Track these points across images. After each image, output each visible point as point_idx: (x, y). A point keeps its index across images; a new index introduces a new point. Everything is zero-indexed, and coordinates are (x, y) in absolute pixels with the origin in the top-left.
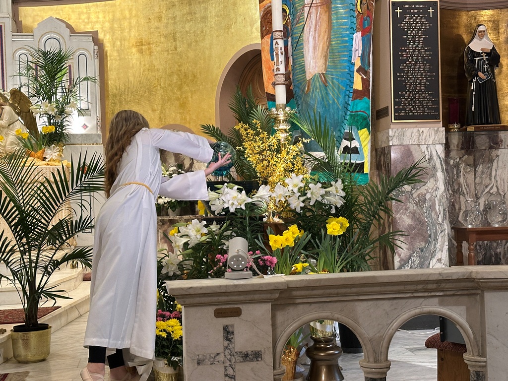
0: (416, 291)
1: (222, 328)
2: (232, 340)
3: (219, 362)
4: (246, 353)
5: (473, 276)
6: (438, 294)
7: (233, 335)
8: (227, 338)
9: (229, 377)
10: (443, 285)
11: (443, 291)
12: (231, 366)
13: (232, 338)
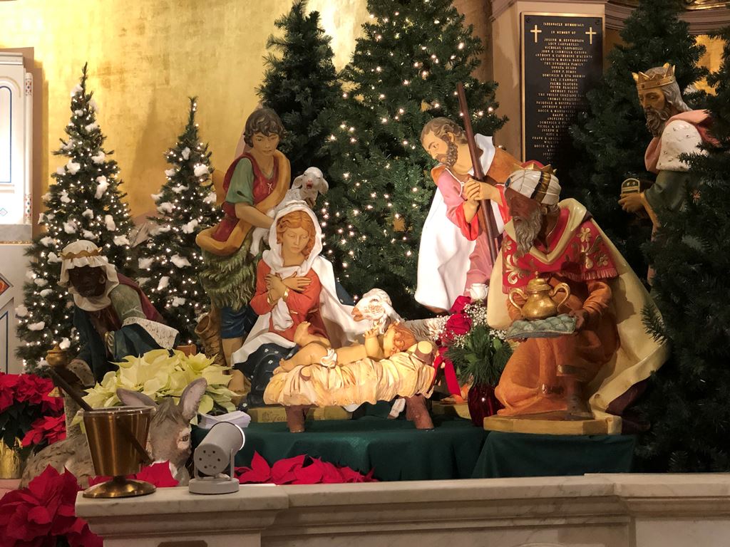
0: (519, 517)
5: (618, 491)
6: (557, 522)
10: (565, 508)
11: (565, 517)
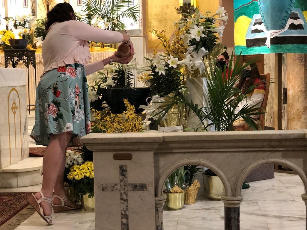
0: (263, 147)
1: (119, 167)
2: (126, 176)
3: (117, 190)
4: (135, 185)
6: (281, 149)
7: (127, 172)
8: (122, 174)
9: (124, 201)
10: (284, 143)
11: (285, 147)
12: (125, 193)
13: (126, 174)
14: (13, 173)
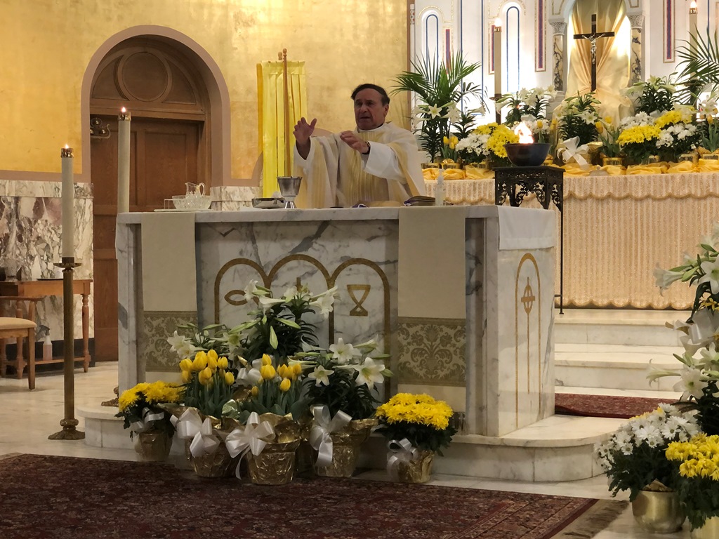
14: (524, 448)
